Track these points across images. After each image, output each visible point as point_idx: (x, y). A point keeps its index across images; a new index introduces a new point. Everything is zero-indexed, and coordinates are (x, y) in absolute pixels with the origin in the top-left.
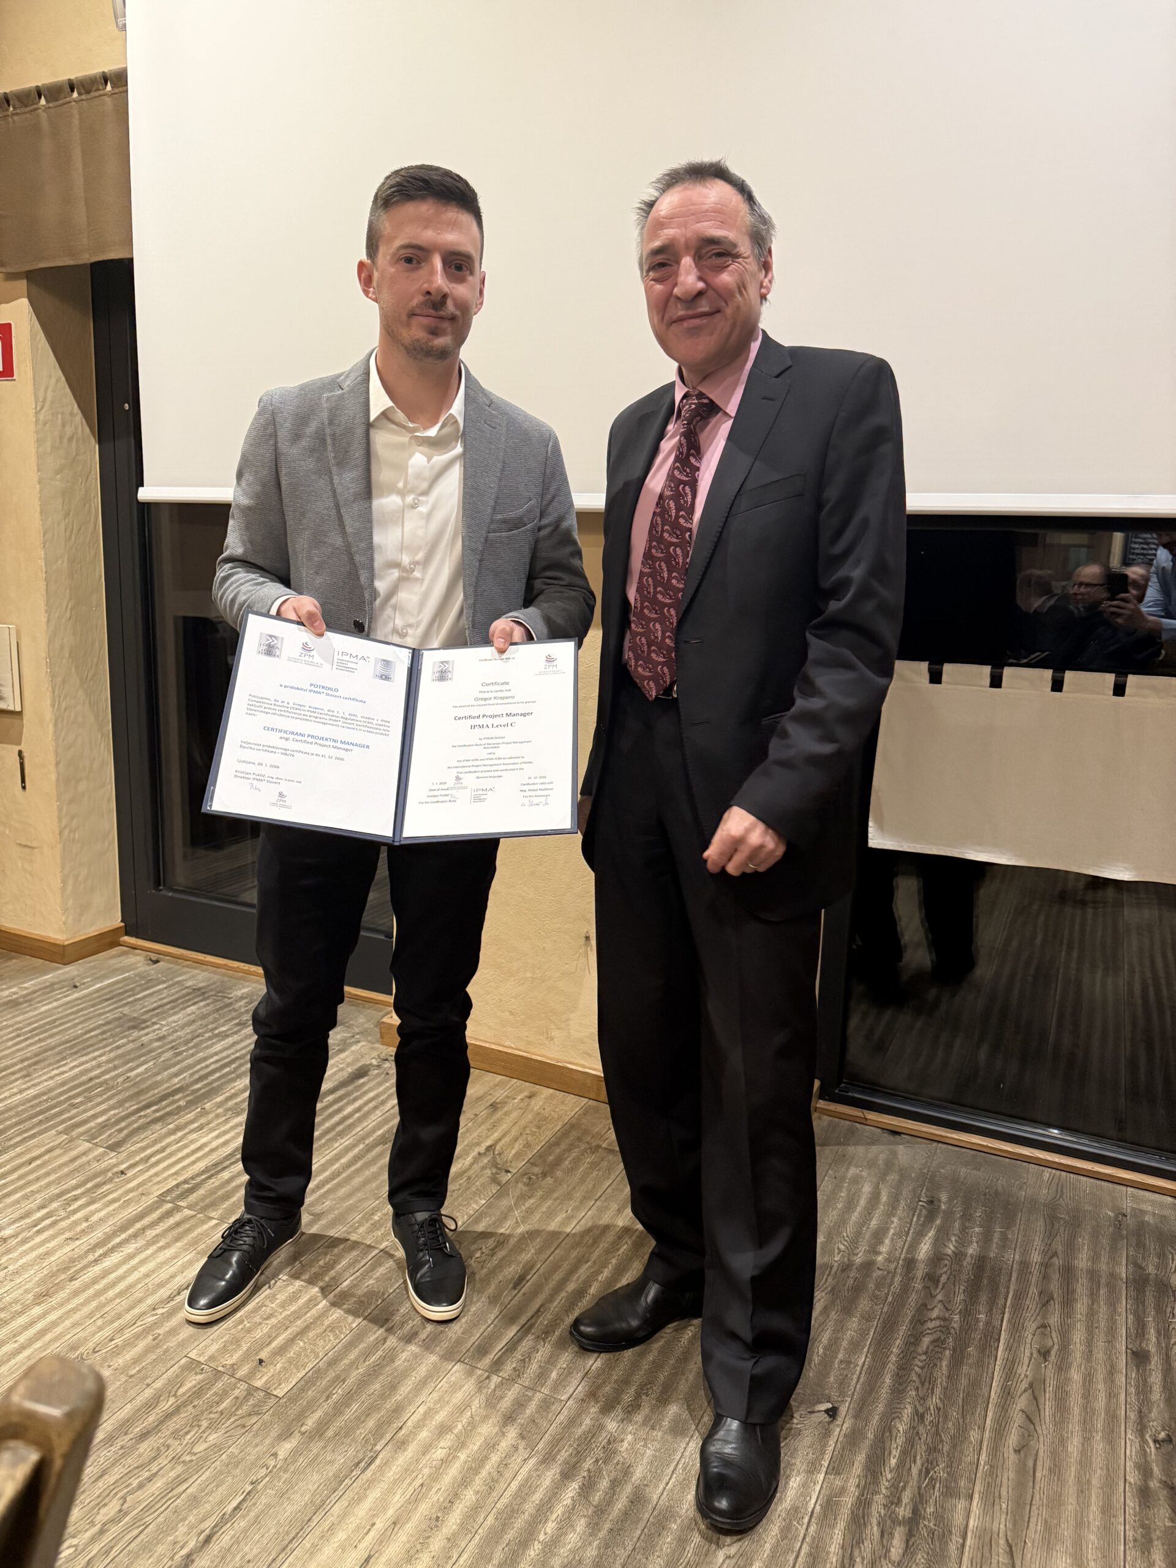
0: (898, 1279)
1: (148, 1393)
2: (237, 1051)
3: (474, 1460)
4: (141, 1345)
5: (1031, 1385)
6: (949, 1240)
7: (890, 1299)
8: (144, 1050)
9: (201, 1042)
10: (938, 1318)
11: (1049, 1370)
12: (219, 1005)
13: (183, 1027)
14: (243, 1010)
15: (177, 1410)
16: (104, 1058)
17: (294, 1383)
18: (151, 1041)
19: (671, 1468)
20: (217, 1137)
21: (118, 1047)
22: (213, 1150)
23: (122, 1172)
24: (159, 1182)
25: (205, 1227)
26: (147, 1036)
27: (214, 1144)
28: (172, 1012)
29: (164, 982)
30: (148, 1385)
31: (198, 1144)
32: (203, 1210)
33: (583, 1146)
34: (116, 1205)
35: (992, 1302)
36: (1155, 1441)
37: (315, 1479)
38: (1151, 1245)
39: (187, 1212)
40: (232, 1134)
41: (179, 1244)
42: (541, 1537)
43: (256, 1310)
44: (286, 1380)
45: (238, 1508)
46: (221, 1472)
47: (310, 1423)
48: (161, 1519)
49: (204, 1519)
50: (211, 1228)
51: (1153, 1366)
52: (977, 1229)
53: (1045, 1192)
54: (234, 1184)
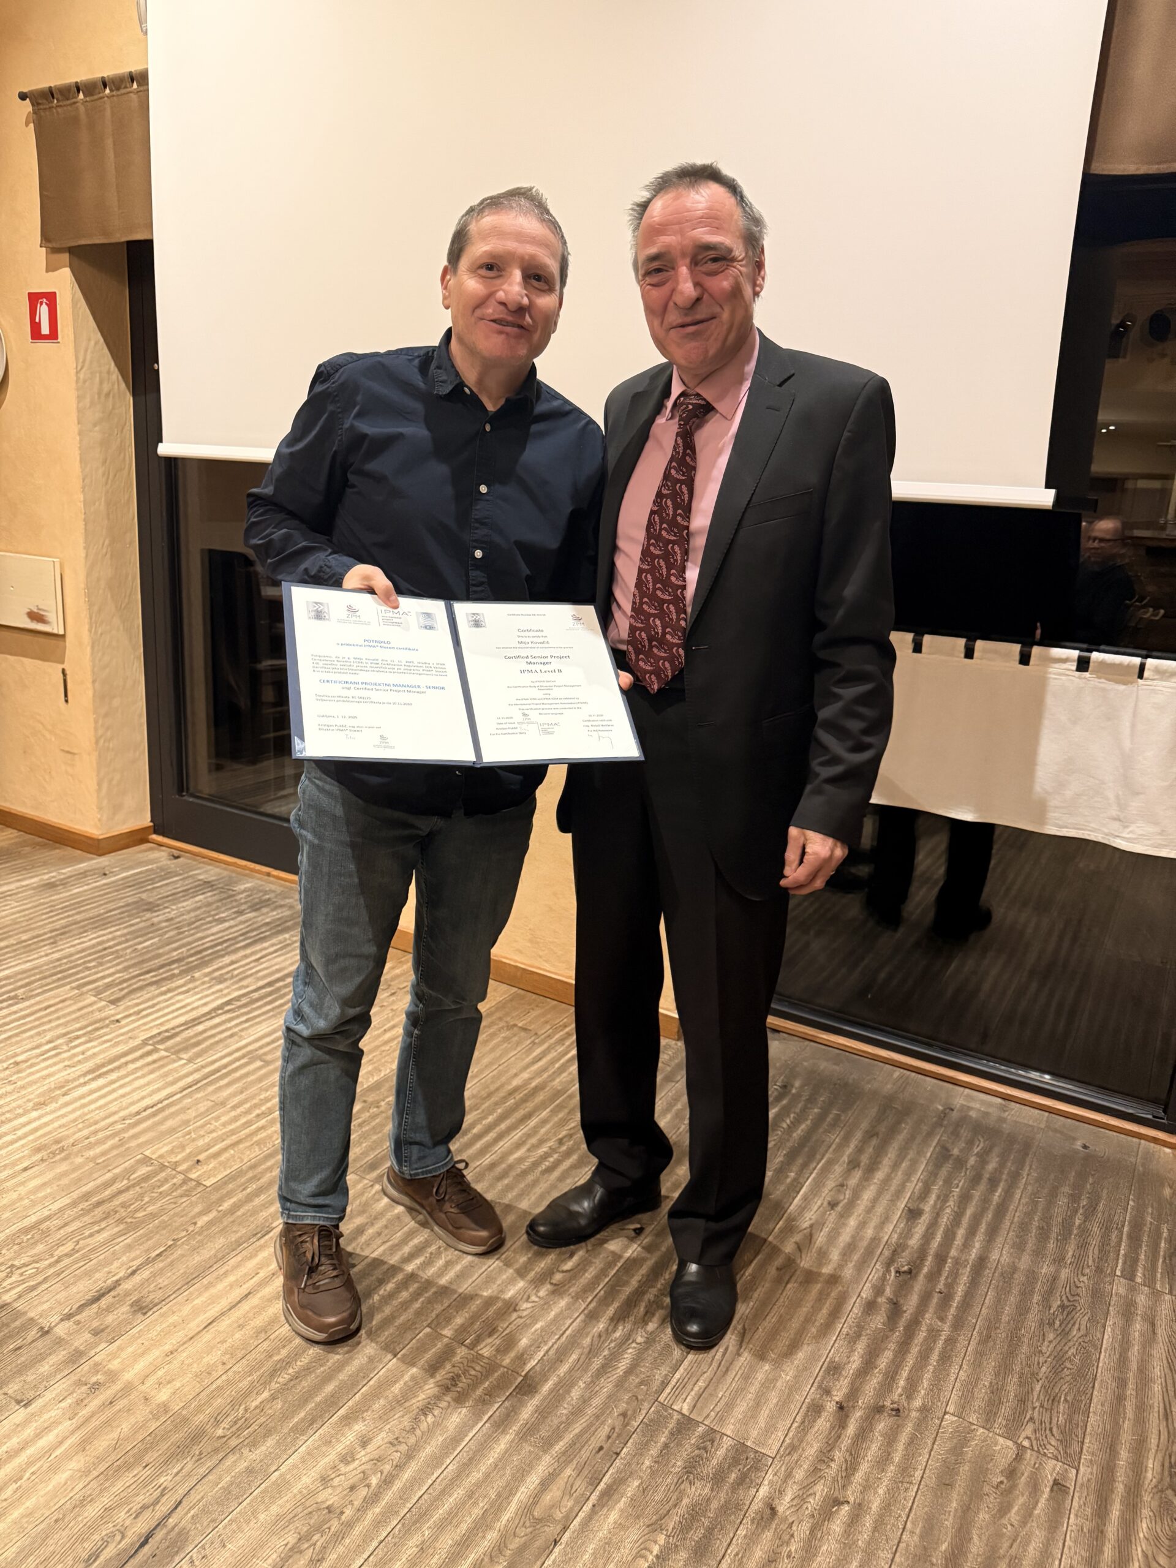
1: (109, 1175)
2: (230, 934)
4: (110, 1143)
5: (812, 1226)
6: (789, 1116)
8: (154, 928)
9: (202, 925)
11: (832, 1217)
12: (224, 895)
13: (189, 912)
14: (243, 901)
15: (127, 1189)
16: (118, 933)
17: (220, 1177)
18: (160, 922)
20: (200, 999)
21: (132, 925)
22: (193, 1009)
23: (118, 1021)
24: (146, 1030)
25: (176, 1065)
26: (157, 918)
27: (196, 1005)
28: (182, 899)
29: (180, 874)
30: (108, 1171)
31: (183, 1003)
32: (177, 1052)
34: (109, 1044)
35: (805, 1165)
36: (897, 1272)
37: (220, 1242)
38: (965, 1133)
39: (163, 1053)
40: (212, 997)
41: (152, 1076)
42: (381, 1292)
43: (202, 1126)
44: (215, 1176)
45: (159, 1255)
46: (152, 1232)
47: (226, 1205)
48: (102, 1257)
49: (133, 1260)
50: (181, 1066)
51: (921, 1221)
52: (816, 1110)
53: (889, 1086)
54: (205, 1035)
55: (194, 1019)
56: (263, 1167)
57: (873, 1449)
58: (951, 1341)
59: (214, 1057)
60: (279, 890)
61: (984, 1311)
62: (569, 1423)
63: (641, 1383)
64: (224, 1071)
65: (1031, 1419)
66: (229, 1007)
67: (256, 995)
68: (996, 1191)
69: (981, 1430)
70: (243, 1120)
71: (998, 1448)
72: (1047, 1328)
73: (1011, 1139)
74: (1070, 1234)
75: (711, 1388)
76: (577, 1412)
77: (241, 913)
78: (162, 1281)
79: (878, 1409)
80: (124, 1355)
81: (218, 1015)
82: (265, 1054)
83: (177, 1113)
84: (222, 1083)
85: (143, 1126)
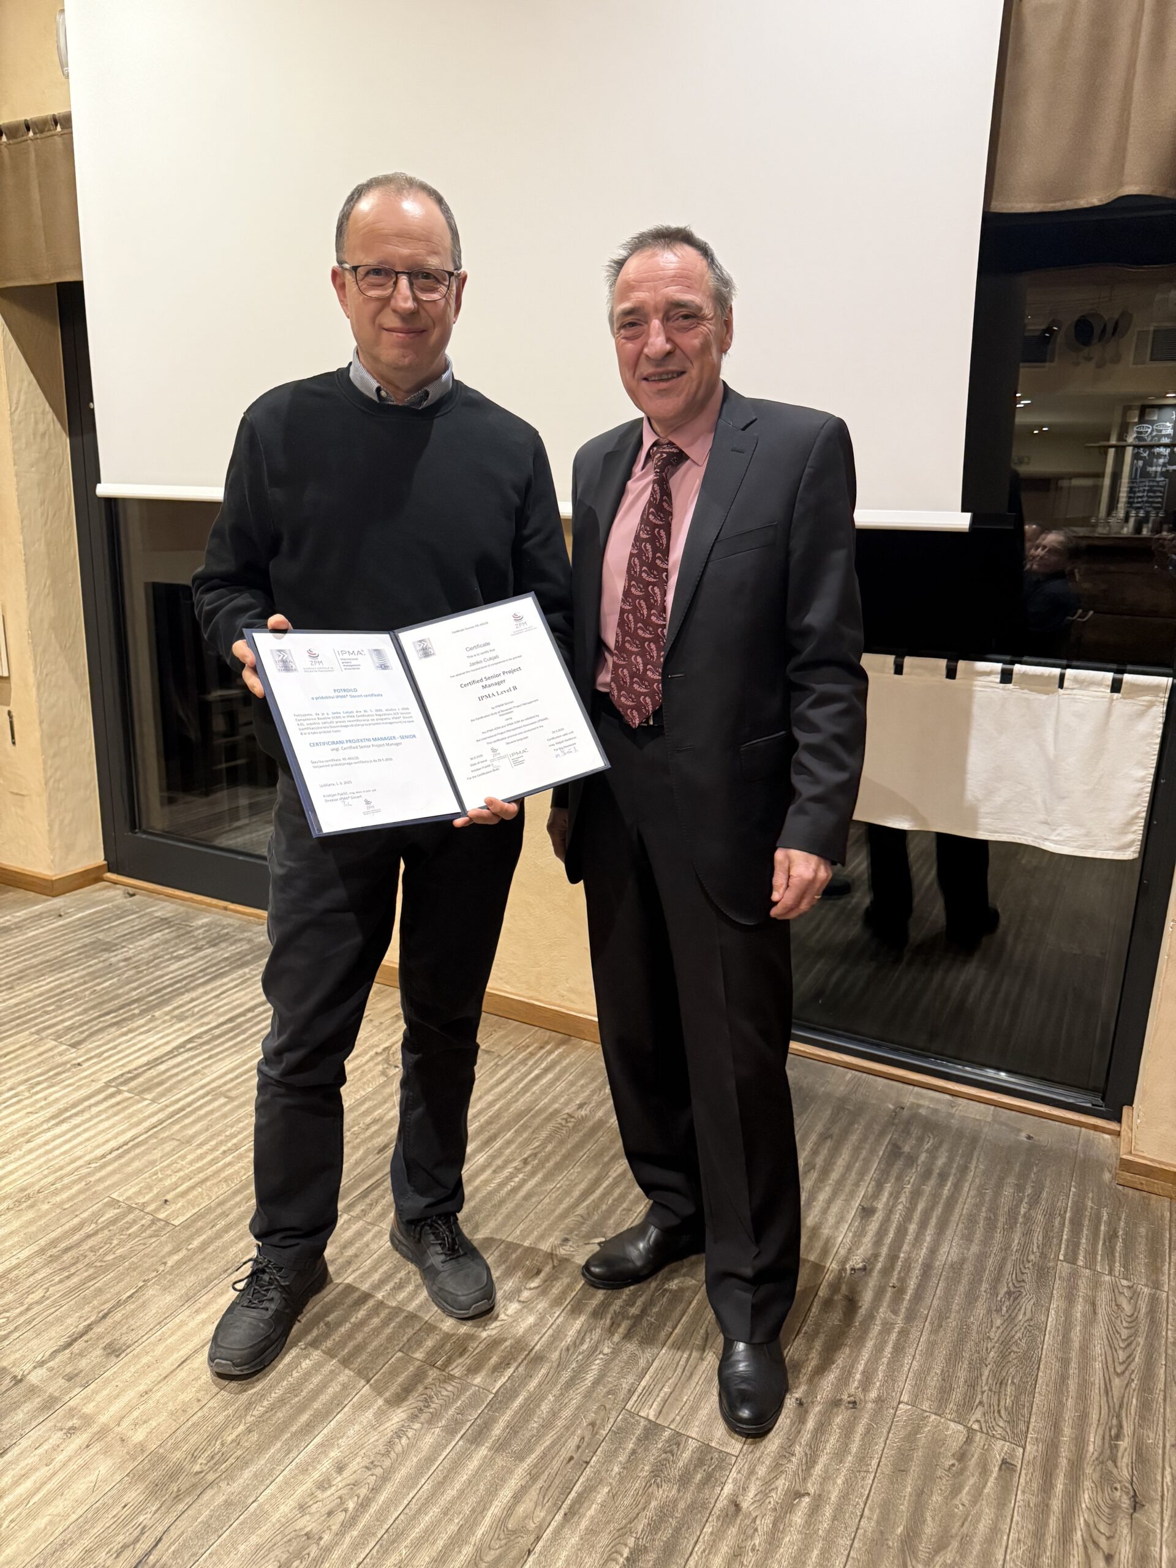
1: (76, 1221)
2: (190, 970)
4: (75, 1189)
8: (112, 968)
9: (161, 962)
12: (182, 932)
13: (147, 950)
14: (201, 937)
15: (96, 1233)
16: (76, 975)
17: (189, 1216)
18: (119, 961)
20: (162, 1038)
21: (89, 967)
22: (156, 1048)
23: (79, 1064)
24: (108, 1072)
25: (140, 1105)
26: (114, 958)
27: (158, 1044)
28: (139, 937)
29: (136, 912)
30: (76, 1216)
31: (145, 1043)
32: (140, 1093)
34: (70, 1088)
36: (852, 1269)
37: (191, 1280)
38: (916, 1131)
39: (127, 1095)
40: (174, 1036)
41: (117, 1118)
42: (353, 1320)
43: (168, 1166)
44: (183, 1214)
45: (130, 1297)
46: (122, 1274)
47: (196, 1243)
48: (72, 1303)
49: (105, 1303)
50: (147, 1109)
51: (875, 1218)
53: (842, 1088)
54: (168, 1074)
55: (156, 1059)
56: (232, 1202)
57: (832, 1442)
58: (904, 1333)
59: (178, 1096)
60: (237, 923)
61: (936, 1302)
62: (539, 1436)
63: (609, 1393)
64: (189, 1109)
65: (981, 1403)
66: (189, 1046)
67: (217, 1032)
68: (945, 1186)
69: (933, 1417)
70: (209, 1158)
71: (949, 1432)
72: (994, 1315)
73: (960, 1134)
74: (1016, 1223)
75: (676, 1393)
76: (547, 1425)
77: (199, 949)
78: (135, 1322)
79: (836, 1403)
80: (99, 1398)
81: (180, 1054)
82: (229, 1090)
83: (143, 1154)
84: (187, 1121)
85: (110, 1168)
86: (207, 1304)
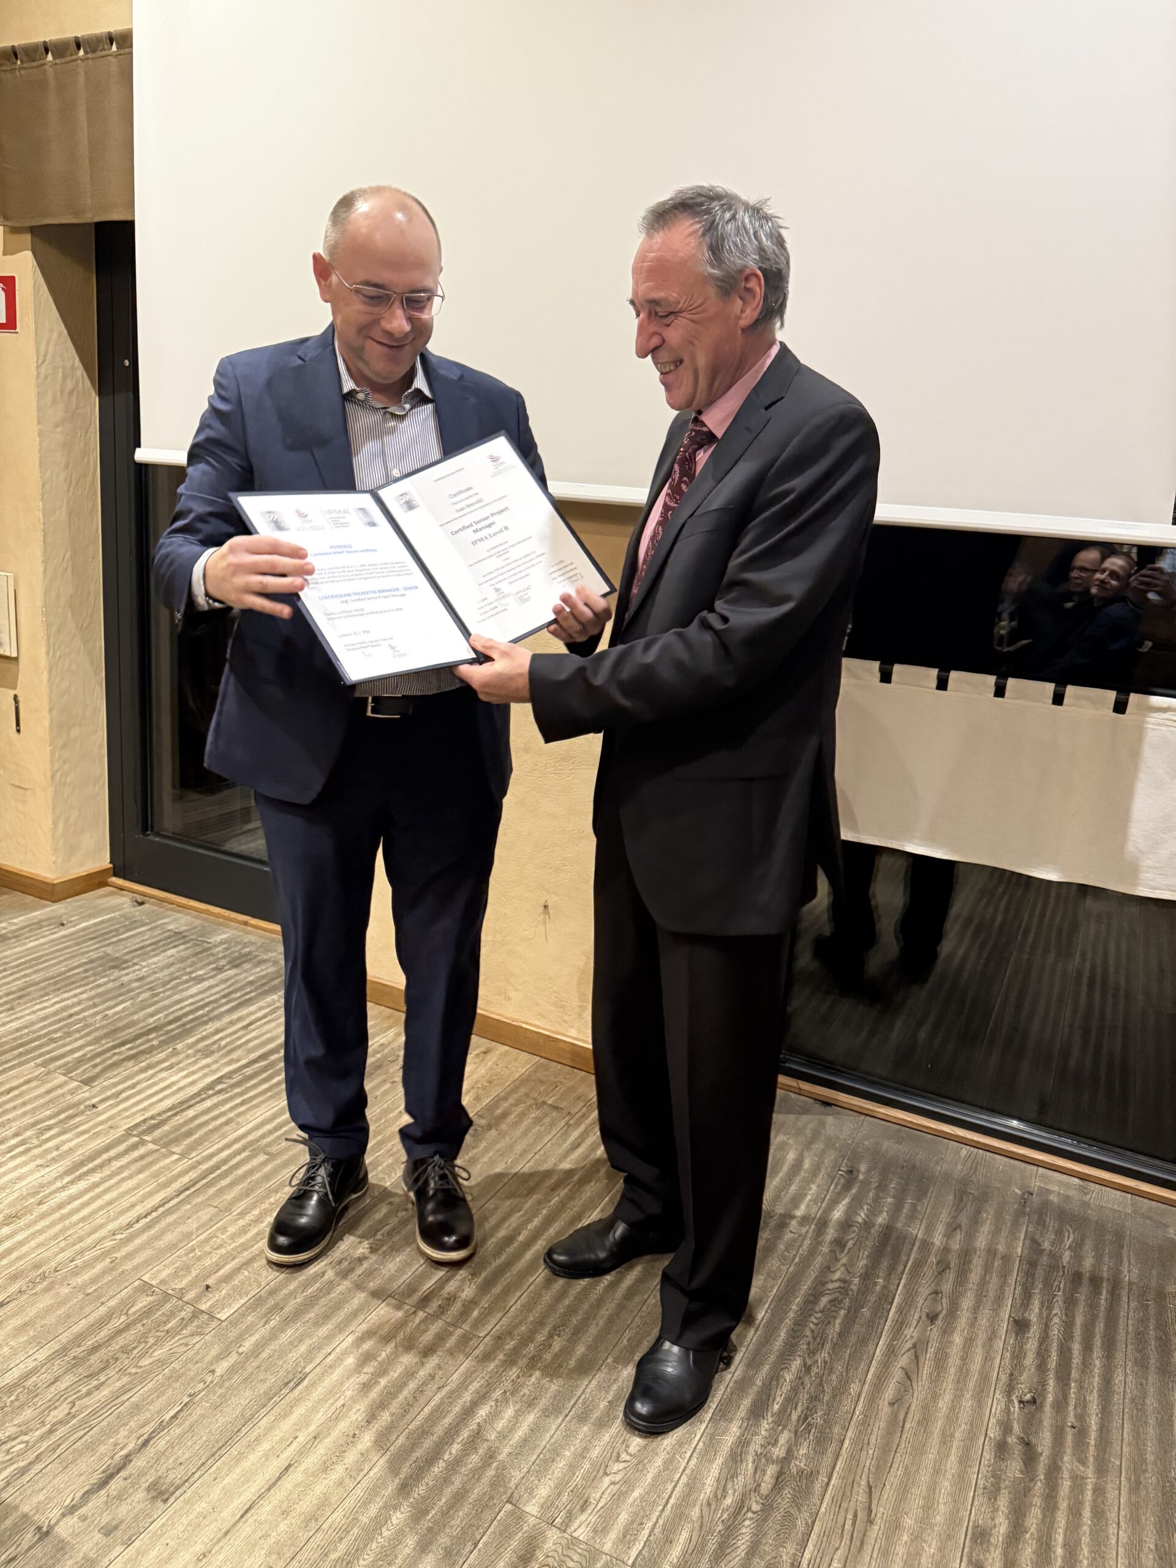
0: (807, 1242)
1: (103, 1310)
2: (212, 995)
3: (393, 1386)
4: (99, 1267)
5: (914, 1346)
6: (862, 1208)
7: (797, 1260)
8: (123, 990)
9: (179, 984)
10: (839, 1280)
11: (934, 1333)
12: (198, 949)
13: (162, 969)
14: (220, 955)
15: (127, 1327)
16: (84, 996)
17: (236, 1309)
18: (131, 981)
19: (572, 1403)
20: (186, 1076)
21: (98, 986)
22: (180, 1089)
23: (94, 1106)
24: (127, 1117)
25: (167, 1161)
26: (128, 976)
27: (182, 1084)
28: (152, 953)
29: (147, 924)
30: (103, 1303)
31: (167, 1083)
32: (167, 1145)
33: (529, 1102)
34: (86, 1136)
35: (891, 1269)
36: (1020, 1402)
37: (246, 1395)
38: (1051, 1223)
39: (151, 1146)
40: (200, 1074)
41: (141, 1176)
42: (446, 1457)
43: (207, 1240)
44: (229, 1306)
45: (174, 1417)
46: (163, 1385)
47: (247, 1345)
48: (104, 1423)
49: (142, 1426)
50: (172, 1162)
51: (1031, 1334)
52: (889, 1200)
53: (959, 1168)
54: (197, 1122)
55: (182, 1103)
56: (285, 1291)
58: (1099, 1491)
59: (210, 1151)
60: (260, 941)
61: (1126, 1449)
64: (224, 1168)
66: (220, 1087)
67: (249, 1071)
73: (1101, 1228)
77: (220, 970)
78: (183, 1454)
80: (149, 1559)
81: (209, 1097)
82: (269, 1145)
83: (176, 1223)
84: (224, 1183)
85: (138, 1241)
86: (269, 1430)
